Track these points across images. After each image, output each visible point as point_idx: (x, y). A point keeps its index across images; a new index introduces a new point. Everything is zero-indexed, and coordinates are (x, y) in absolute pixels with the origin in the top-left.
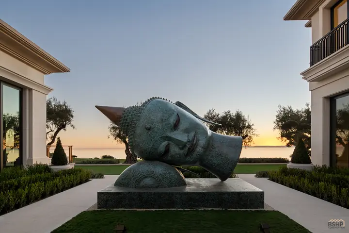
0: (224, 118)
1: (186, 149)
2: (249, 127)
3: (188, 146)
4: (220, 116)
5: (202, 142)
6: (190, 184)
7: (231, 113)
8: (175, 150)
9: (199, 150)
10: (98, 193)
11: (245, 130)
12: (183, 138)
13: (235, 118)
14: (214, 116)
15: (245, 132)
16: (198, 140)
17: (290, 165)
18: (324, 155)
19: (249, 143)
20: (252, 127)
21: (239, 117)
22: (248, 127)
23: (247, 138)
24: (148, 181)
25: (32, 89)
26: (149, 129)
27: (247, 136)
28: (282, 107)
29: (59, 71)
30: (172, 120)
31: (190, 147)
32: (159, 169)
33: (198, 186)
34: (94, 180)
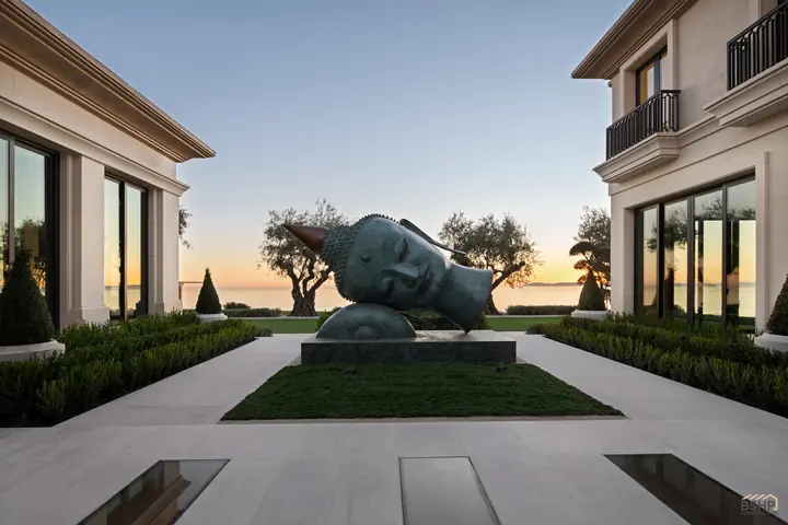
0: (483, 230)
1: (417, 287)
2: (527, 248)
3: (419, 283)
4: (473, 226)
5: (438, 277)
6: (420, 336)
7: (495, 219)
8: (400, 288)
9: (434, 288)
10: (303, 345)
11: (520, 253)
12: (413, 273)
13: (502, 229)
14: (463, 226)
15: (519, 257)
16: (432, 275)
17: (575, 314)
18: (625, 297)
19: (526, 278)
20: (532, 248)
21: (509, 226)
22: (524, 248)
23: (523, 268)
24: (365, 330)
25: (162, 190)
26: (367, 260)
27: (523, 264)
28: (591, 208)
29: (198, 156)
30: (398, 248)
31: (422, 284)
32: (380, 315)
33: (433, 337)
34: (261, 339)
